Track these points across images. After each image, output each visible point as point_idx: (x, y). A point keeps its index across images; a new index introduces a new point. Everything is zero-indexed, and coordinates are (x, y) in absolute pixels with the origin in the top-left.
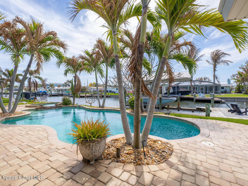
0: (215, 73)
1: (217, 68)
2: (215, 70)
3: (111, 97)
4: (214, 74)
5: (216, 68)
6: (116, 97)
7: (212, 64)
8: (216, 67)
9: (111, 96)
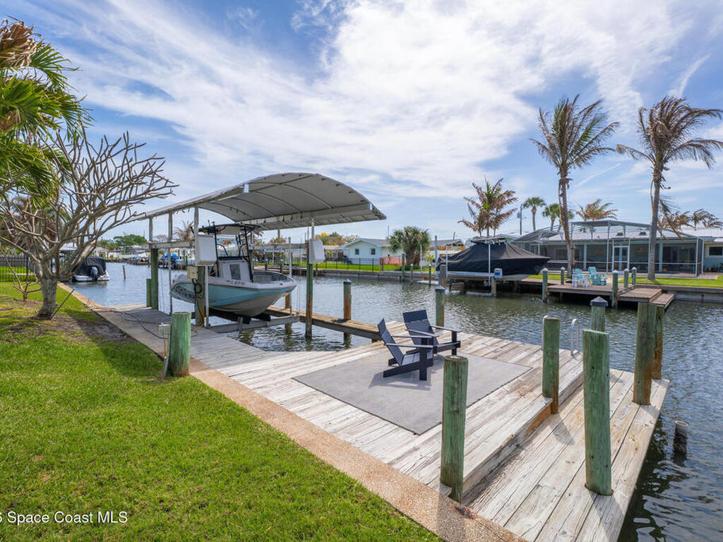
0: (657, 193)
1: (667, 169)
2: (658, 180)
3: (326, 274)
4: (653, 195)
5: (664, 171)
6: (339, 275)
7: (650, 157)
8: (662, 168)
9: (324, 272)
